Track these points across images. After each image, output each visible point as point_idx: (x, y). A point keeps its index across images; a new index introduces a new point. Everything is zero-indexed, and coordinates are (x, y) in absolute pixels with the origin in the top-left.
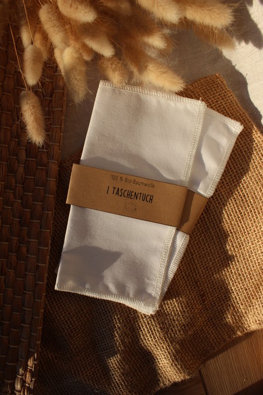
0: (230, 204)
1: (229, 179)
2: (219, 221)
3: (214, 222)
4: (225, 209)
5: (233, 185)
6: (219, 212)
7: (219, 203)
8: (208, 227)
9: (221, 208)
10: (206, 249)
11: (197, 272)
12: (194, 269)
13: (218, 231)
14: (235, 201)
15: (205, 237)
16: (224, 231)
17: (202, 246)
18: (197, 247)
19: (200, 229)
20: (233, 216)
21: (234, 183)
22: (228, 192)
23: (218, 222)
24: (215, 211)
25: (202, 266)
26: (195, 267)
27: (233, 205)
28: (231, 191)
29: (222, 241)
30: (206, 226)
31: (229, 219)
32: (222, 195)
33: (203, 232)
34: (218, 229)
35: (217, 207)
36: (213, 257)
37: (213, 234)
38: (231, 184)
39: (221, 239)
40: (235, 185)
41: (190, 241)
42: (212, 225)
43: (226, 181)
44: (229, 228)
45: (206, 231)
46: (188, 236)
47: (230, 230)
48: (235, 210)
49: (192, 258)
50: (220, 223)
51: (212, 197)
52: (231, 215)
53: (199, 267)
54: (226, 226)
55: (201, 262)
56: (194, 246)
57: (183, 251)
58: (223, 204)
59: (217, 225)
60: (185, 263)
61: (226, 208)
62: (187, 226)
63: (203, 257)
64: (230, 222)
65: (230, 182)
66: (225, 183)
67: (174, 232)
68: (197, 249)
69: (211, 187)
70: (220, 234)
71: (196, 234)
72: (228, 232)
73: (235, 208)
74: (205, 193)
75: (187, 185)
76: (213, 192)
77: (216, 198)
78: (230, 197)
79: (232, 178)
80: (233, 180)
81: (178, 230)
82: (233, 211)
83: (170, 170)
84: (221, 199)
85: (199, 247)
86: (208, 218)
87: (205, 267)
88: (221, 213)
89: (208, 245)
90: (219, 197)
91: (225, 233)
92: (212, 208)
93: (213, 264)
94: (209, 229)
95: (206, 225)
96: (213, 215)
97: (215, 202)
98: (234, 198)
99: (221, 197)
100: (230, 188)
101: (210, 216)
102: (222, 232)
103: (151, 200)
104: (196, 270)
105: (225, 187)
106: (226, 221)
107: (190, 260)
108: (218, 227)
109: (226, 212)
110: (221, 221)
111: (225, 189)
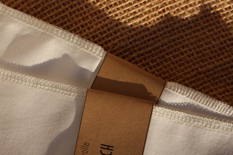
0: (116, 15)
1: (77, 16)
2: (144, 31)
3: (145, 39)
4: (125, 22)
5: (85, 9)
6: (130, 31)
7: (115, 33)
8: (154, 49)
9: (123, 29)
10: (190, 50)
11: (227, 65)
12: (223, 70)
13: (161, 32)
14: (111, 6)
15: (171, 52)
16: (160, 23)
17: (184, 58)
18: (187, 65)
19: (158, 61)
20: (136, 10)
21: (82, 9)
22: (98, 18)
23: (147, 33)
24: (129, 38)
25: (218, 58)
26: (219, 69)
27: (118, 9)
28: (95, 13)
29: (178, 25)
30: (153, 52)
31: (141, 16)
32: (103, 28)
33: (163, 56)
34: (158, 33)
35: (122, 35)
36: (203, 39)
37: (165, 41)
38: (85, 13)
39: (175, 26)
40: (86, 7)
42: (152, 42)
43: (79, 21)
44: (156, 15)
45: (161, 52)
46: (169, 84)
47: (160, 13)
48: (126, 6)
49: (205, 73)
50: (148, 29)
51: (102, 45)
52: (135, 13)
53: (220, 62)
54: (153, 19)
55: (211, 58)
56: (185, 71)
58: (117, 25)
59: (151, 34)
60: (213, 85)
61: (123, 21)
62: (151, 88)
63: (204, 55)
64: (145, 13)
65: (81, 15)
66: (82, 23)
67: (160, 108)
68: (190, 66)
69: (87, 49)
70: (166, 30)
71: (165, 67)
72: (162, 17)
73: (122, 7)
74: (95, 59)
76: (96, 46)
78: (105, 14)
79: (74, 12)
80: (78, 10)
81: (156, 102)
82: (129, 10)
83: (60, 117)
84: (109, 30)
85: (187, 62)
86: (140, 49)
87: (219, 52)
88: (131, 29)
89: (183, 47)
90: (105, 32)
91: (164, 22)
92: (123, 44)
93: (214, 40)
94: (158, 48)
95: (150, 51)
96: (135, 41)
97: (114, 39)
98: (107, 8)
99: (105, 29)
100: (91, 15)
101: (137, 46)
102: (163, 25)
103: (108, 147)
104: (224, 67)
105: (90, 23)
106: (144, 20)
107: (207, 77)
108: (155, 32)
109: (129, 21)
110: (145, 29)
111: (93, 23)
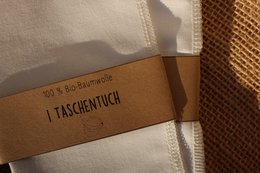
0: (234, 48)
1: (215, 14)
2: (232, 79)
3: (225, 84)
4: (231, 59)
5: (225, 18)
6: (226, 67)
7: (218, 54)
8: (219, 96)
9: (225, 60)
10: (234, 128)
11: (236, 166)
12: (231, 165)
13: (237, 94)
14: (240, 39)
15: (224, 112)
16: (245, 89)
17: (224, 126)
18: (219, 131)
19: (211, 104)
20: (248, 63)
21: (225, 15)
22: (223, 33)
23: (231, 82)
24: (219, 69)
25: (239, 155)
26: (230, 161)
27: (240, 47)
28: (226, 28)
29: (251, 106)
30: (216, 96)
31: (244, 69)
32: (217, 41)
33: (217, 107)
34: (235, 92)
35: (218, 61)
36: (249, 134)
37: (232, 102)
38: (222, 19)
39: (248, 103)
40: (228, 18)
41: (203, 129)
42: (225, 90)
43: (212, 18)
44: (250, 82)
45: (219, 103)
46: (198, 123)
47: (254, 85)
48: (247, 52)
49: (220, 150)
50: (235, 81)
51: (204, 50)
52: (244, 63)
53: (237, 159)
54: (245, 81)
55: (236, 149)
56: (214, 132)
57: (201, 148)
58: (225, 53)
59: (231, 86)
60: (213, 162)
61: (232, 56)
62: (188, 110)
63: (235, 142)
64: (248, 72)
65: (218, 16)
66: (212, 22)
67: (174, 127)
68: (219, 135)
69: (195, 36)
70: (241, 98)
71: (208, 113)
72: (251, 88)
73: (244, 49)
74: (190, 49)
75: (158, 52)
76: (201, 43)
77: (211, 49)
78: (230, 37)
79: (218, 9)
80: (221, 12)
81: (178, 122)
82: (244, 56)
83: (124, 43)
84: (218, 47)
85: (222, 130)
86: (213, 83)
87: (244, 153)
88: (228, 67)
89: (233, 120)
90: (214, 45)
91: (248, 92)
92: (211, 66)
93: (253, 144)
94: (222, 99)
95: (216, 93)
96: (219, 75)
97: (211, 56)
98: (236, 37)
99: (217, 44)
100: (223, 25)
101: (216, 79)
102: (245, 93)
103: (117, 99)
104: (234, 164)
105: (216, 28)
106: (241, 74)
107: (218, 154)
108: (235, 89)
109: (235, 61)
110: (233, 77)
111: (217, 31)
